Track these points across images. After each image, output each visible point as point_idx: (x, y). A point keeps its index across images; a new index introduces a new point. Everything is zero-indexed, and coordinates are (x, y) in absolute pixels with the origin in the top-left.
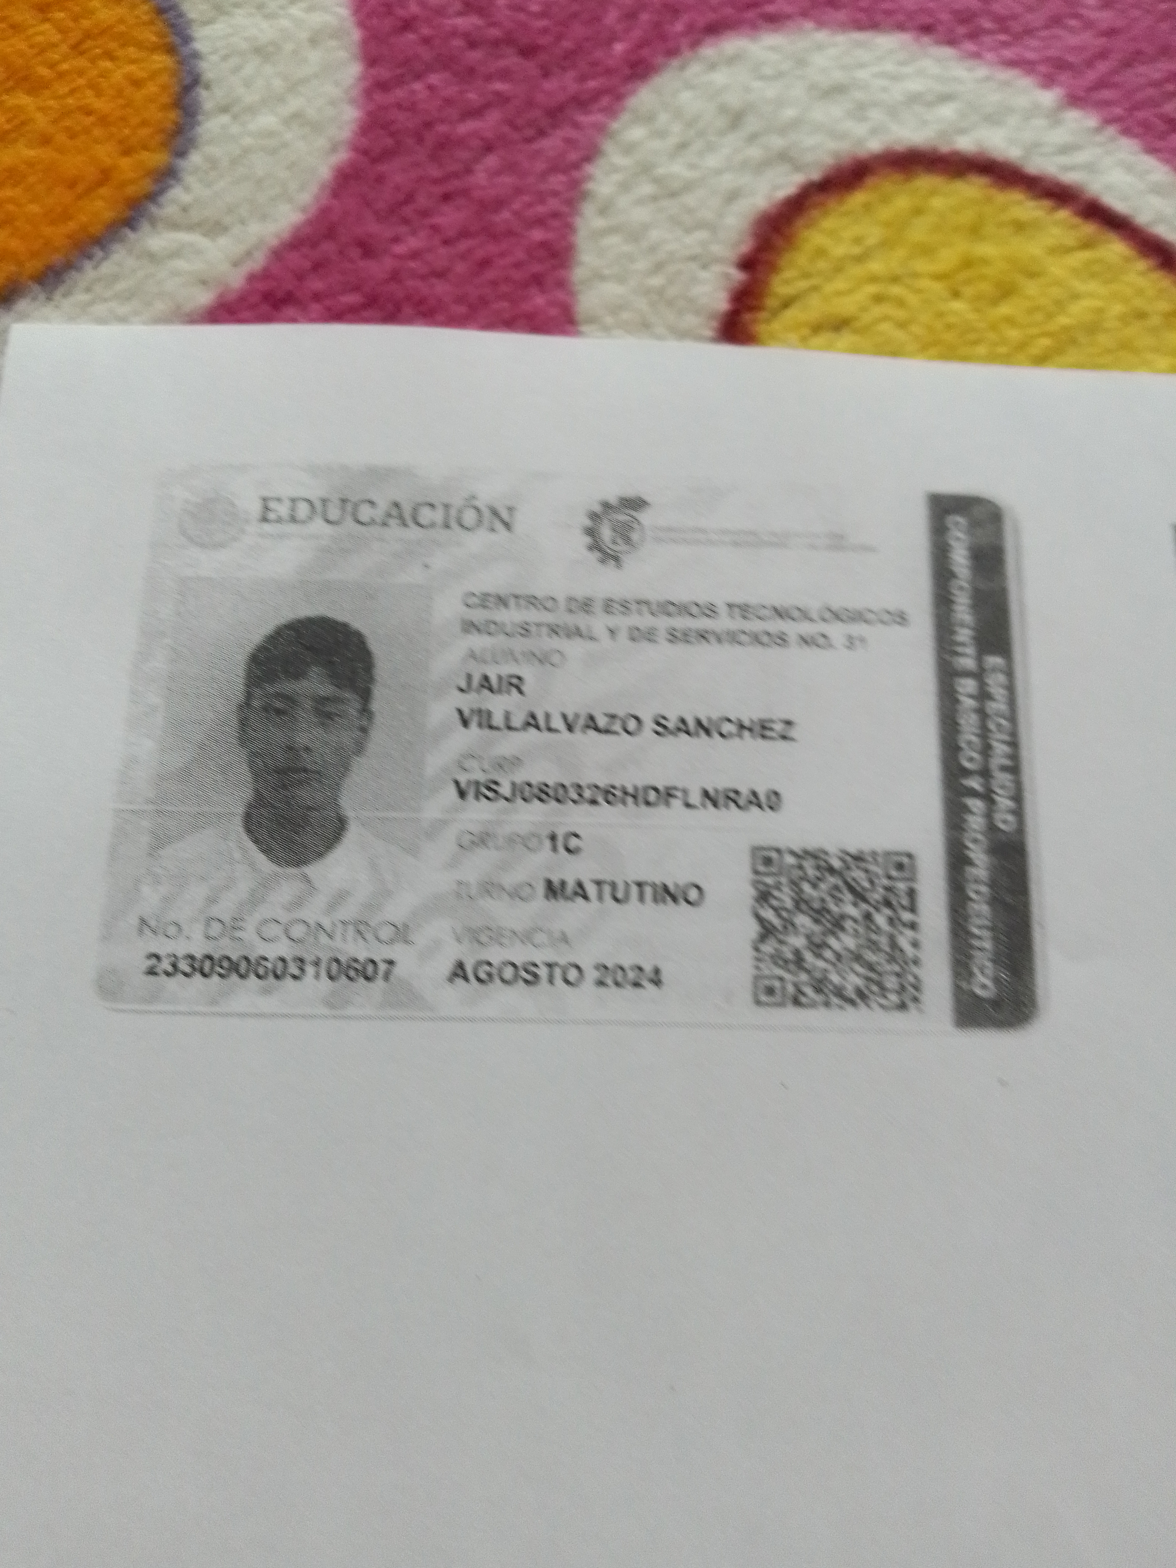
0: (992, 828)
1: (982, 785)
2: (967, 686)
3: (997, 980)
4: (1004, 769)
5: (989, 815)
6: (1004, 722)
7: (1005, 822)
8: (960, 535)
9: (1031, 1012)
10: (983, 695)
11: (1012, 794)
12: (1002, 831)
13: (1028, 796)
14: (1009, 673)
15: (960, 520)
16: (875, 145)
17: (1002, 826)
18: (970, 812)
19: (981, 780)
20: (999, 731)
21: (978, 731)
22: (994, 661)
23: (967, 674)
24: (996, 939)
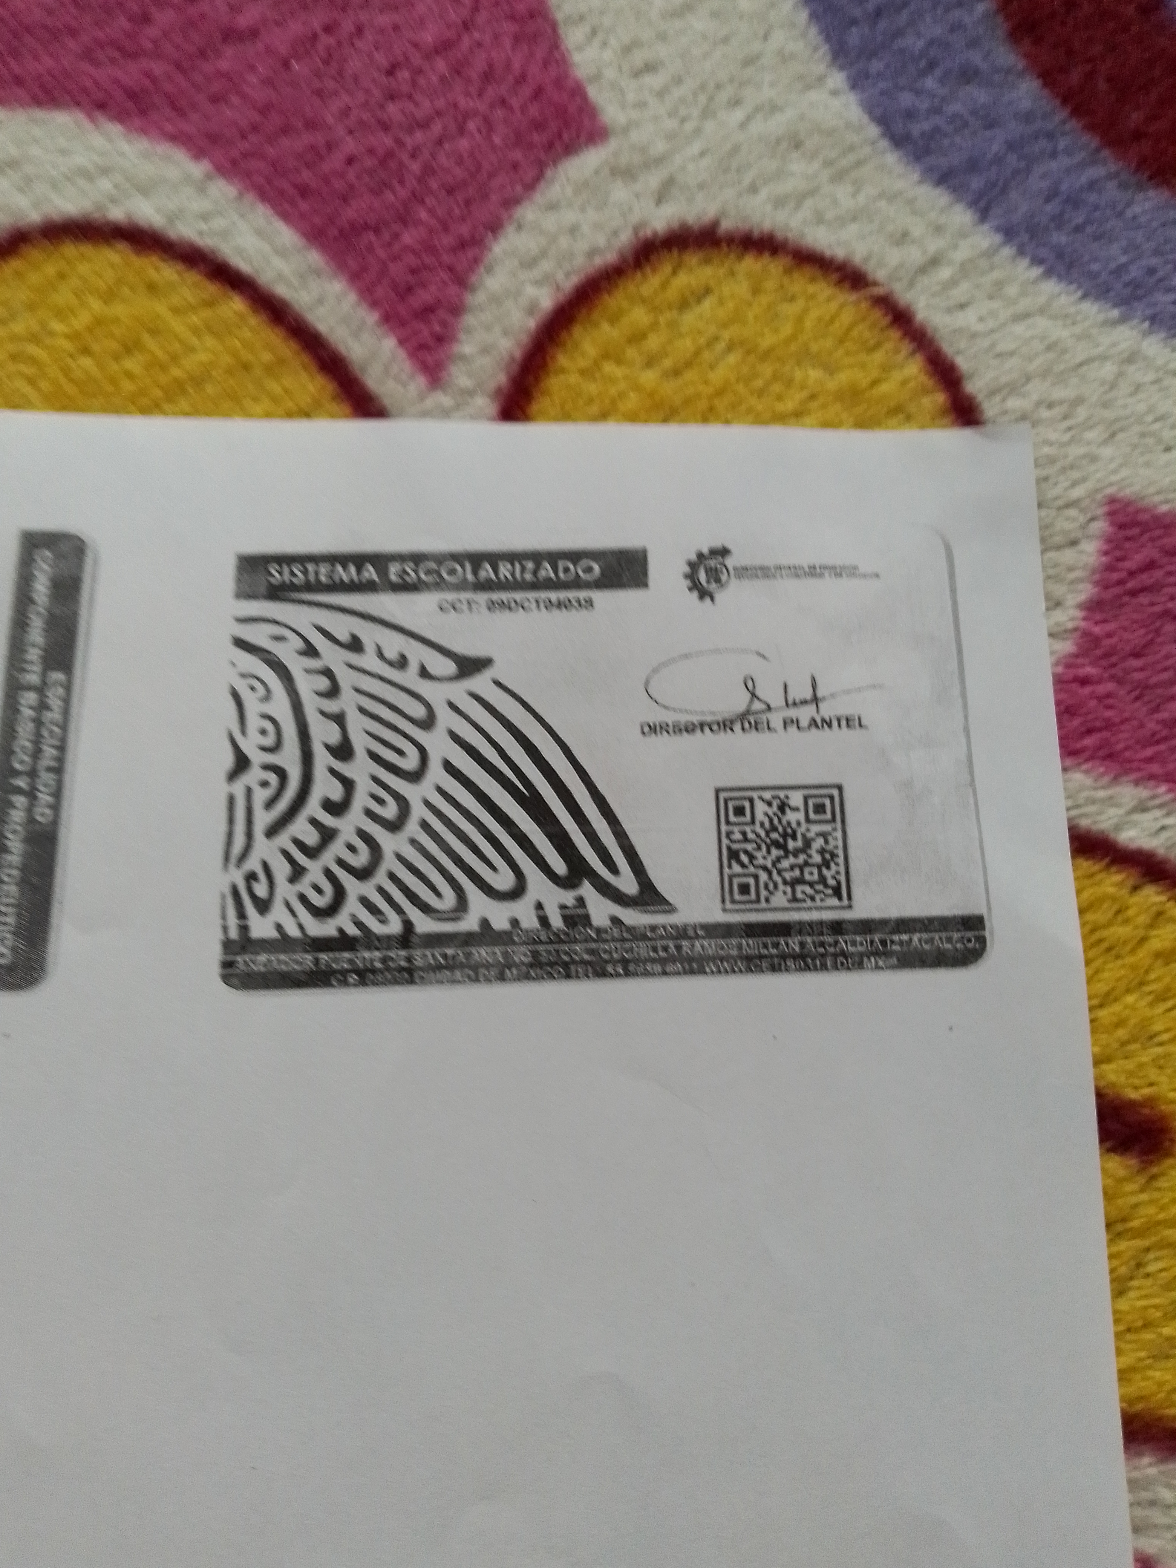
0: (31, 820)
1: (28, 784)
2: (30, 698)
3: (14, 949)
4: (49, 769)
5: (29, 810)
6: (56, 729)
7: (42, 815)
8: (45, 567)
9: (40, 976)
10: (43, 706)
11: (52, 791)
12: (40, 823)
13: (66, 793)
14: (68, 687)
15: (48, 554)
16: (34, 217)
17: (39, 818)
18: (15, 807)
19: (28, 780)
20: (52, 737)
21: (32, 738)
22: (58, 676)
23: (30, 688)
24: (19, 915)
